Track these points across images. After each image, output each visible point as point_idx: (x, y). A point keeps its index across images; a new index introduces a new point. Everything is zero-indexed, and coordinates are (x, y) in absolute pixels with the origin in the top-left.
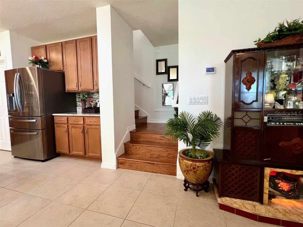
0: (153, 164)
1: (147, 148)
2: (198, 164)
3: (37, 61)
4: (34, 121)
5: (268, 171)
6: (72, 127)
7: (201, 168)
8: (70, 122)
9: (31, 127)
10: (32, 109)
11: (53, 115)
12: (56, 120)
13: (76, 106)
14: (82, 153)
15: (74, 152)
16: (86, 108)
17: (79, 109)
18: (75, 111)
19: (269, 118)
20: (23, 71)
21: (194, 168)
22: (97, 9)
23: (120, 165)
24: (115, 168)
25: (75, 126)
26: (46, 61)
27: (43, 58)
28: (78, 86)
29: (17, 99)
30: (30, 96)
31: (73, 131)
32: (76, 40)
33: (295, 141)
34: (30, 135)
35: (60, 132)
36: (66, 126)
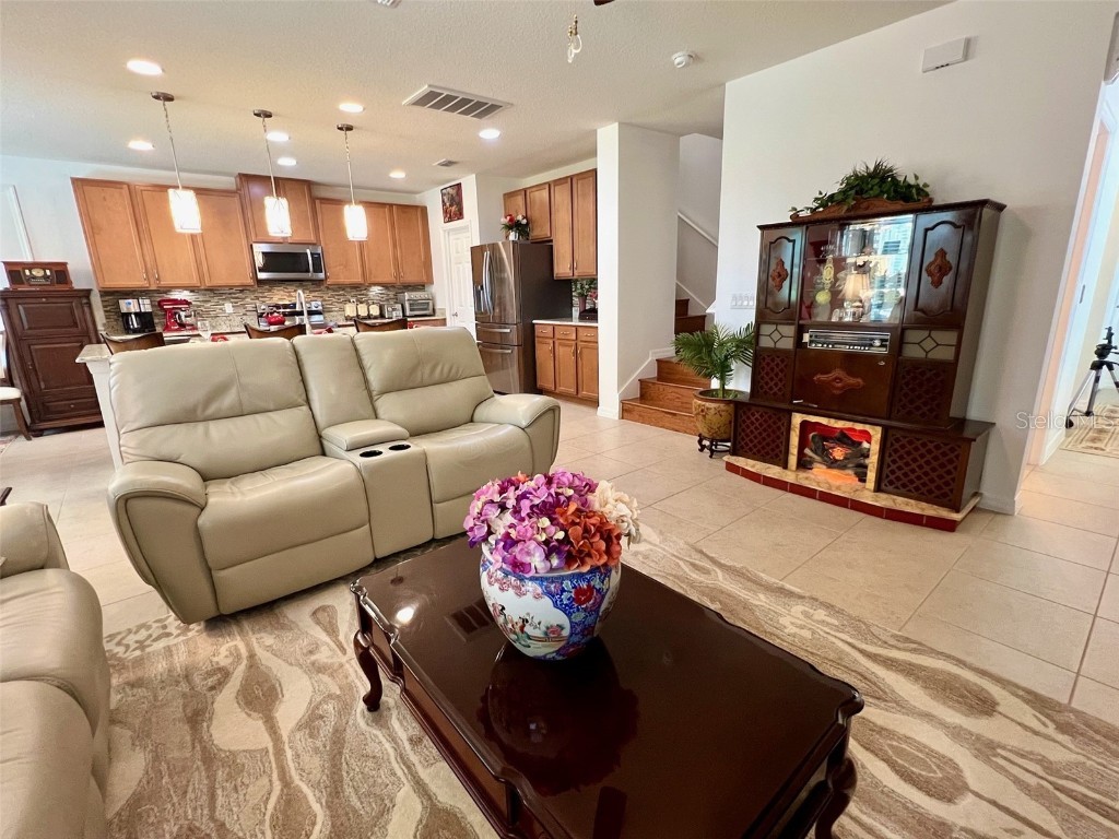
0: (675, 415)
1: (676, 390)
2: (708, 404)
3: (513, 225)
4: (508, 331)
5: (797, 419)
6: (560, 344)
7: (712, 411)
8: (557, 336)
9: (503, 342)
10: (505, 310)
11: (534, 321)
12: (538, 331)
13: (572, 306)
14: (572, 390)
15: (561, 389)
16: (585, 311)
17: (576, 312)
18: (570, 316)
19: (811, 336)
20: (494, 247)
21: (702, 411)
22: (599, 131)
23: (626, 414)
24: (617, 418)
25: (565, 342)
26: (524, 221)
27: (520, 218)
28: (573, 268)
29: (486, 295)
30: (502, 281)
31: (561, 351)
32: (571, 177)
33: (837, 373)
34: (503, 354)
35: (543, 352)
36: (551, 341)
